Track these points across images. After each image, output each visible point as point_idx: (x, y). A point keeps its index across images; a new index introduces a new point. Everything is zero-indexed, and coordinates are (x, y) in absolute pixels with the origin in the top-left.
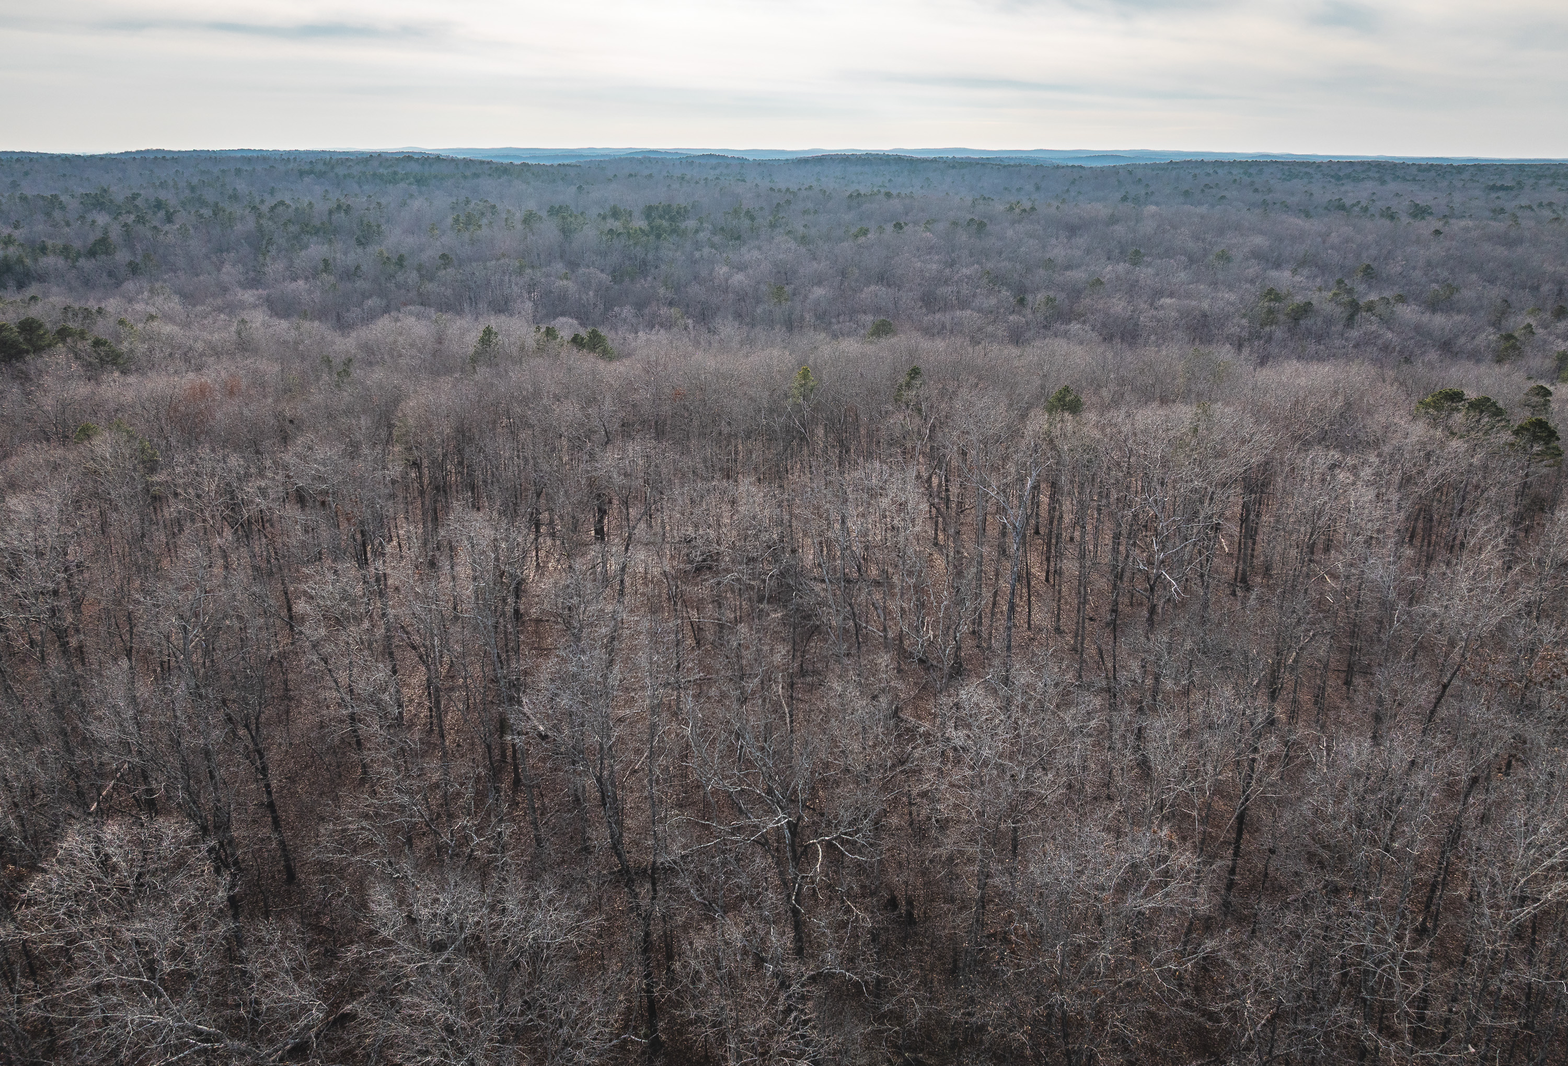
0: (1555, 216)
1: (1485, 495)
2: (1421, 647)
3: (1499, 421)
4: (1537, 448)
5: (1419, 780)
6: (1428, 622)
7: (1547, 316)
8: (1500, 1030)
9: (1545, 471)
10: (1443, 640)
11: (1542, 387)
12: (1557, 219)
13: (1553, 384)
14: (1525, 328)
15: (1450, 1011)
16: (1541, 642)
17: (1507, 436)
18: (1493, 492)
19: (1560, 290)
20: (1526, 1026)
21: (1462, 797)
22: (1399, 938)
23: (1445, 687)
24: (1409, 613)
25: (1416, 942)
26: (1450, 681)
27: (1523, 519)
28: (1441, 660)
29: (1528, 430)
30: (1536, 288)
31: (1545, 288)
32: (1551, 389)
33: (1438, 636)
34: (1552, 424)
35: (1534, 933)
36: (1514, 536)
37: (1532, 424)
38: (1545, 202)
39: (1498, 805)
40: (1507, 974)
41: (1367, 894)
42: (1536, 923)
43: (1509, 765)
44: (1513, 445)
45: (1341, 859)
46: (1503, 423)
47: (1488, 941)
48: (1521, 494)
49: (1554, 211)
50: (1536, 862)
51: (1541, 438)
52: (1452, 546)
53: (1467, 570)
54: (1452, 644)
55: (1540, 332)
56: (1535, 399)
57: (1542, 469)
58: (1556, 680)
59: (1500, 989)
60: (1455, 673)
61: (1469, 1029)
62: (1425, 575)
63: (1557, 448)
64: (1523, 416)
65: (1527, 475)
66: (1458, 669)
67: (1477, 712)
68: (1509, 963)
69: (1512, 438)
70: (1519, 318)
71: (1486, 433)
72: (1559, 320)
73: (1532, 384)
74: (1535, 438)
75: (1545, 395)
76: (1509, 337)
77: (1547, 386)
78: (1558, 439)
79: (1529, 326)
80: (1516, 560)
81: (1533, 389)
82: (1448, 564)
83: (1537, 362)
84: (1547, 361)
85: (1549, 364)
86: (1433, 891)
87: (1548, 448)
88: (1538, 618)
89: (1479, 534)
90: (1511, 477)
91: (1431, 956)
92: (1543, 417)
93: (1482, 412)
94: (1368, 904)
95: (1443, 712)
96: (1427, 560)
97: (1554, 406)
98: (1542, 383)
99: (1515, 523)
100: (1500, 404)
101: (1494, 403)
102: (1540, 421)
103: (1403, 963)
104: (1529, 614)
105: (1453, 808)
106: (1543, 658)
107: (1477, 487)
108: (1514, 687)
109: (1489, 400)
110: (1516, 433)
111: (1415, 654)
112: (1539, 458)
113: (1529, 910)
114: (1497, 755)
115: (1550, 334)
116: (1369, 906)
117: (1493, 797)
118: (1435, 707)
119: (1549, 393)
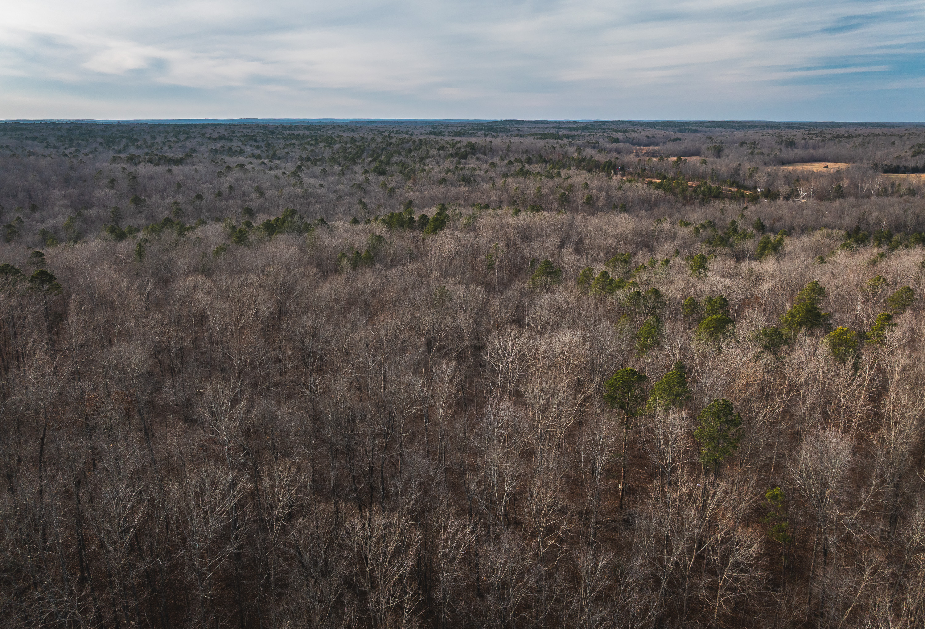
0: (12, 153)
1: (26, 321)
2: (20, 422)
3: (19, 276)
4: (46, 287)
5: (47, 499)
6: (19, 406)
7: (27, 211)
8: (141, 603)
9: (55, 298)
10: (32, 412)
11: (37, 252)
12: (14, 155)
13: (43, 249)
14: (17, 220)
15: (115, 611)
16: (85, 392)
17: (26, 284)
18: (30, 319)
19: (30, 195)
20: (152, 592)
21: (75, 496)
22: (71, 593)
23: (42, 439)
24: (5, 406)
25: (80, 591)
26: (44, 434)
27: (53, 328)
28: (35, 425)
29: (37, 278)
30: (15, 196)
31: (21, 195)
32: (43, 252)
33: (28, 412)
34: (50, 271)
35: (138, 543)
36: (51, 339)
37: (38, 274)
38: (4, 145)
39: (95, 489)
40: (133, 573)
41: (42, 582)
42: (137, 537)
43: (94, 464)
44: (32, 288)
45: (19, 571)
46: (22, 277)
47: (117, 563)
48: (46, 315)
49: (11, 150)
50: (124, 508)
51: (46, 281)
52: (18, 357)
53: (30, 367)
54: (37, 412)
55: (26, 220)
56: (36, 260)
57: (53, 298)
58: (99, 409)
59: (133, 584)
60: (45, 429)
61: (126, 614)
62: (7, 379)
63: (57, 284)
64: (33, 270)
65: (46, 303)
66: (46, 426)
67: (65, 445)
68: (132, 566)
69: (30, 285)
70: (12, 215)
71: (14, 285)
72: (35, 212)
73: (32, 251)
74: (43, 282)
75: (40, 256)
76: (9, 226)
77: (41, 251)
78: (56, 279)
79: (19, 218)
80: (56, 352)
81: (32, 254)
82: (19, 368)
83: (30, 238)
84: (36, 236)
85: (37, 238)
86: (81, 555)
87: (52, 285)
88: (79, 380)
89: (30, 344)
90: (37, 307)
91: (93, 590)
92: (44, 269)
93: (6, 273)
94: (45, 587)
95: (47, 454)
96: (5, 370)
97: (48, 261)
98: (37, 249)
99: (50, 332)
100: (17, 266)
101: (13, 267)
102: (42, 271)
103: (78, 606)
104: (74, 379)
105: (72, 504)
106: (88, 400)
107: (19, 318)
108: (80, 422)
109: (8, 265)
110: (31, 281)
111: (18, 427)
112: (49, 292)
113: (130, 534)
114: (85, 463)
115: (32, 221)
116: (47, 588)
117: (91, 486)
118: (41, 453)
119: (42, 255)
